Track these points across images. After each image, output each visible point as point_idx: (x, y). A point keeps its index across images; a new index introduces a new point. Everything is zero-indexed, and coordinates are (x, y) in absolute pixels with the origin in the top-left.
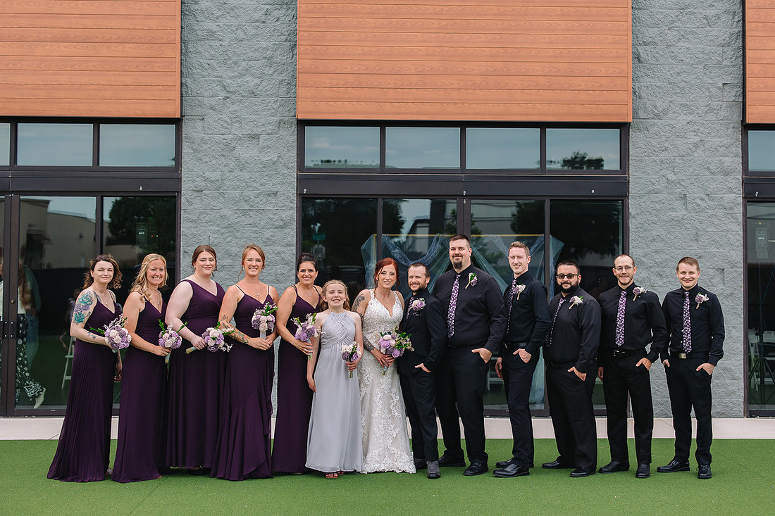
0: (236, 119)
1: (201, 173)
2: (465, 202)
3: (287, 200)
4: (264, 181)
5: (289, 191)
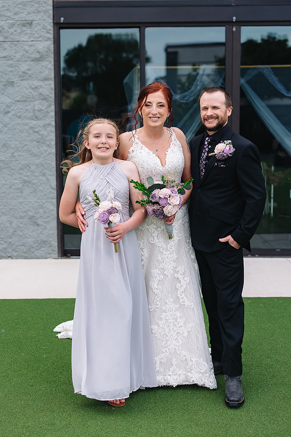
2: (235, 29)
3: (43, 30)
4: (18, 9)
5: (44, 20)
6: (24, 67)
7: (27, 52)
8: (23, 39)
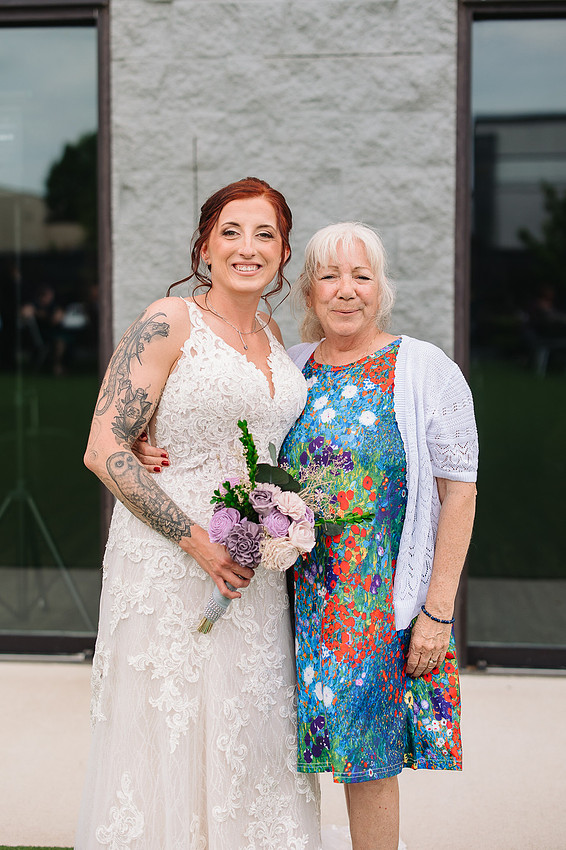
3: (428, 23)
6: (370, 128)
7: (380, 84)
8: (370, 49)
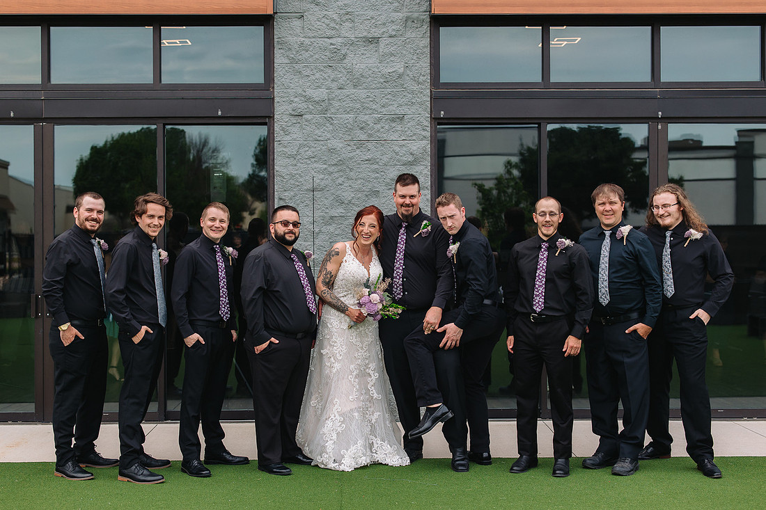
0: (348, 16)
1: (300, 91)
2: (660, 127)
3: (417, 127)
4: (387, 101)
5: (420, 114)
7: (397, 154)
